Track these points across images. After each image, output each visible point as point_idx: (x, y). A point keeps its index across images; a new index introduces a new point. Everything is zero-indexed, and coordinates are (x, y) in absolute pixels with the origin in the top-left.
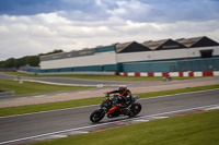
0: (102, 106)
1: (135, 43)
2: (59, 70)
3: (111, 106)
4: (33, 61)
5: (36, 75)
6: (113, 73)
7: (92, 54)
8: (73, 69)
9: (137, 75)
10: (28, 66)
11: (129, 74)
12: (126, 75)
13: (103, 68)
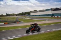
0: (30, 28)
1: (57, 8)
2: (36, 16)
3: (32, 28)
4: (29, 13)
5: (29, 17)
6: (51, 16)
7: (45, 11)
8: (39, 15)
9: (58, 17)
10: (27, 15)
11: (55, 17)
12: (54, 17)
13: (48, 15)
